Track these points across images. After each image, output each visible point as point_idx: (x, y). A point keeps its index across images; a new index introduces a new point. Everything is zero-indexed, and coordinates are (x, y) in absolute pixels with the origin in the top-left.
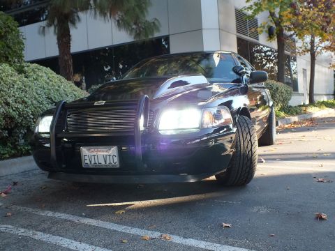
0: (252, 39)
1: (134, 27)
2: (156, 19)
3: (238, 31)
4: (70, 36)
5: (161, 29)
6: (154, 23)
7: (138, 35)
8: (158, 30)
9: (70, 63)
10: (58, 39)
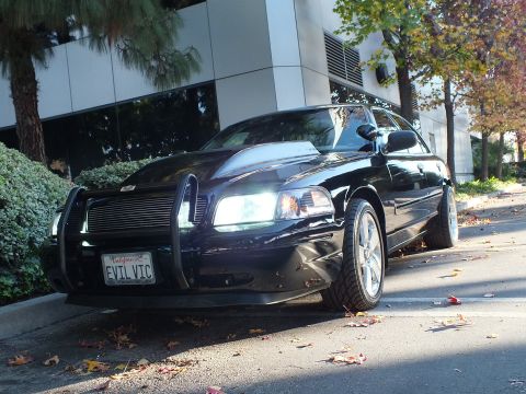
0: (352, 84)
1: (154, 63)
2: (192, 48)
3: (332, 70)
4: (36, 83)
5: (203, 66)
6: (188, 55)
8: (197, 69)
9: (39, 131)
10: (12, 88)
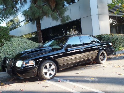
0: (119, 15)
7: (62, 22)
